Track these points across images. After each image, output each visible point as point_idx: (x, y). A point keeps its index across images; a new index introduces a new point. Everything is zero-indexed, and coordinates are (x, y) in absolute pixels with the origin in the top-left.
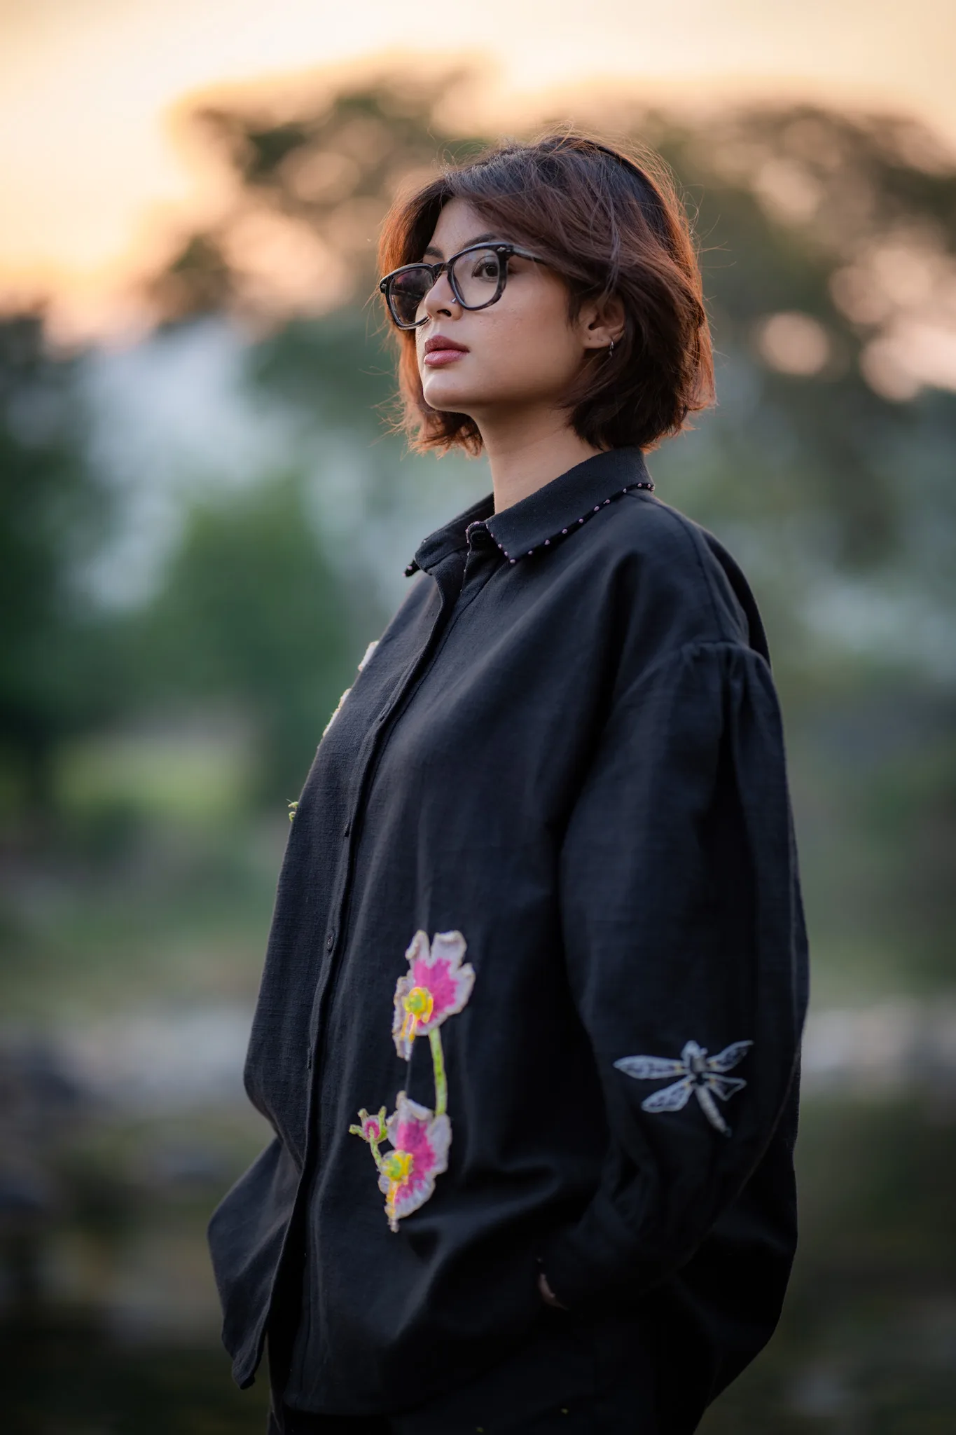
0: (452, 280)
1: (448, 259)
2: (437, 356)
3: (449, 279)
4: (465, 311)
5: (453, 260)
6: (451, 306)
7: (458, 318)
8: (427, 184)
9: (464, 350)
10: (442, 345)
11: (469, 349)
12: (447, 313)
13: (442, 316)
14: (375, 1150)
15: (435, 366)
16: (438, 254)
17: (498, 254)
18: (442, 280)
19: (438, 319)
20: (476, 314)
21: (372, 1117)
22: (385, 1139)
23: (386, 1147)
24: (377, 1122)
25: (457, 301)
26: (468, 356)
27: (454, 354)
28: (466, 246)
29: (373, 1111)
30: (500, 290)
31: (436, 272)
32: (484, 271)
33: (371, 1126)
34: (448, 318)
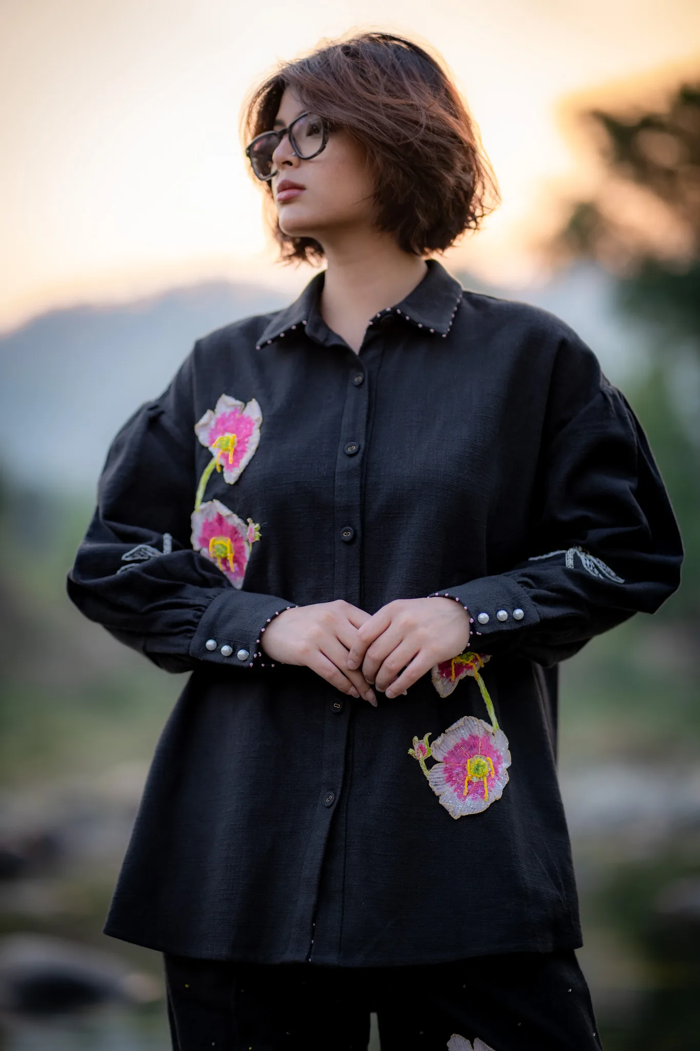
0: (293, 141)
1: (288, 125)
2: (284, 194)
3: (290, 139)
4: (302, 161)
5: (292, 126)
6: (292, 158)
7: (298, 166)
8: (270, 75)
9: (301, 188)
10: (287, 186)
11: (306, 187)
12: (289, 163)
13: (287, 166)
15: (286, 202)
16: (281, 123)
18: (285, 140)
19: (283, 168)
20: (312, 162)
21: (420, 741)
22: (429, 756)
24: (423, 745)
25: (297, 155)
26: (305, 192)
27: (295, 192)
28: (299, 114)
29: (420, 736)
30: (325, 142)
31: (280, 136)
32: (313, 131)
33: (420, 749)
34: (291, 167)
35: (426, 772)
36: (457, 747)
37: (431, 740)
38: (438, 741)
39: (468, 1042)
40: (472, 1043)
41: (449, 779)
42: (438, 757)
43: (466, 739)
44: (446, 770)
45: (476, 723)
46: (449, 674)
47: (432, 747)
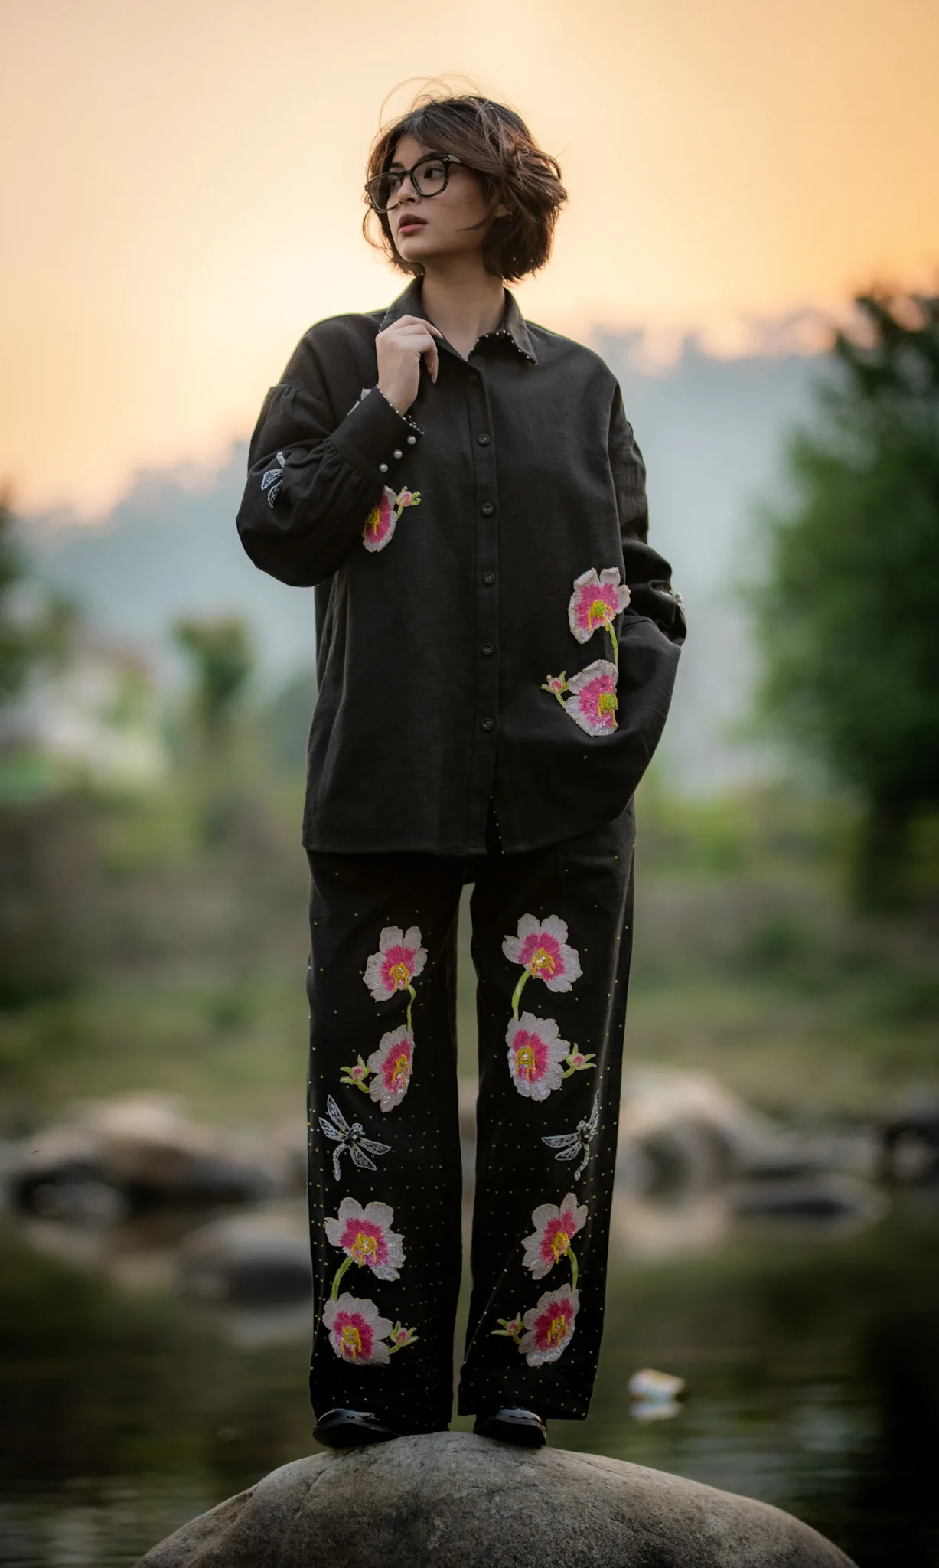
0: (414, 182)
1: (408, 168)
2: (408, 228)
3: (412, 180)
4: (423, 199)
5: (413, 169)
6: (414, 195)
7: (419, 203)
9: (423, 222)
10: (411, 221)
11: (428, 222)
12: (412, 200)
13: (410, 203)
14: (559, 697)
15: (408, 235)
16: (402, 165)
17: (443, 162)
18: (407, 181)
19: (404, 205)
20: (434, 199)
21: (556, 679)
22: (566, 690)
23: (567, 695)
24: (559, 681)
25: (418, 193)
26: (427, 226)
27: (420, 226)
28: (419, 160)
29: (556, 675)
30: (446, 183)
31: (402, 175)
33: (555, 684)
34: (413, 204)
35: (562, 703)
36: (592, 684)
37: (567, 678)
38: (575, 678)
39: (538, 921)
40: (541, 921)
41: (584, 709)
42: (575, 691)
43: (599, 678)
44: (581, 702)
45: (608, 666)
46: (586, 623)
47: (569, 683)
